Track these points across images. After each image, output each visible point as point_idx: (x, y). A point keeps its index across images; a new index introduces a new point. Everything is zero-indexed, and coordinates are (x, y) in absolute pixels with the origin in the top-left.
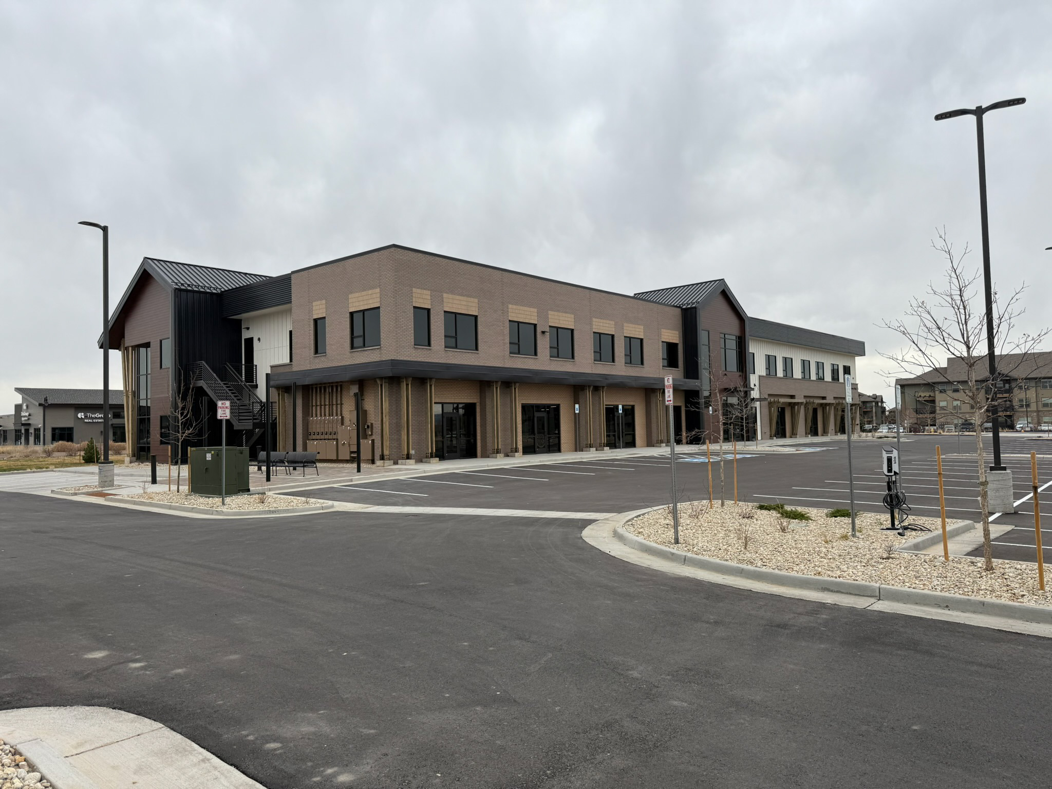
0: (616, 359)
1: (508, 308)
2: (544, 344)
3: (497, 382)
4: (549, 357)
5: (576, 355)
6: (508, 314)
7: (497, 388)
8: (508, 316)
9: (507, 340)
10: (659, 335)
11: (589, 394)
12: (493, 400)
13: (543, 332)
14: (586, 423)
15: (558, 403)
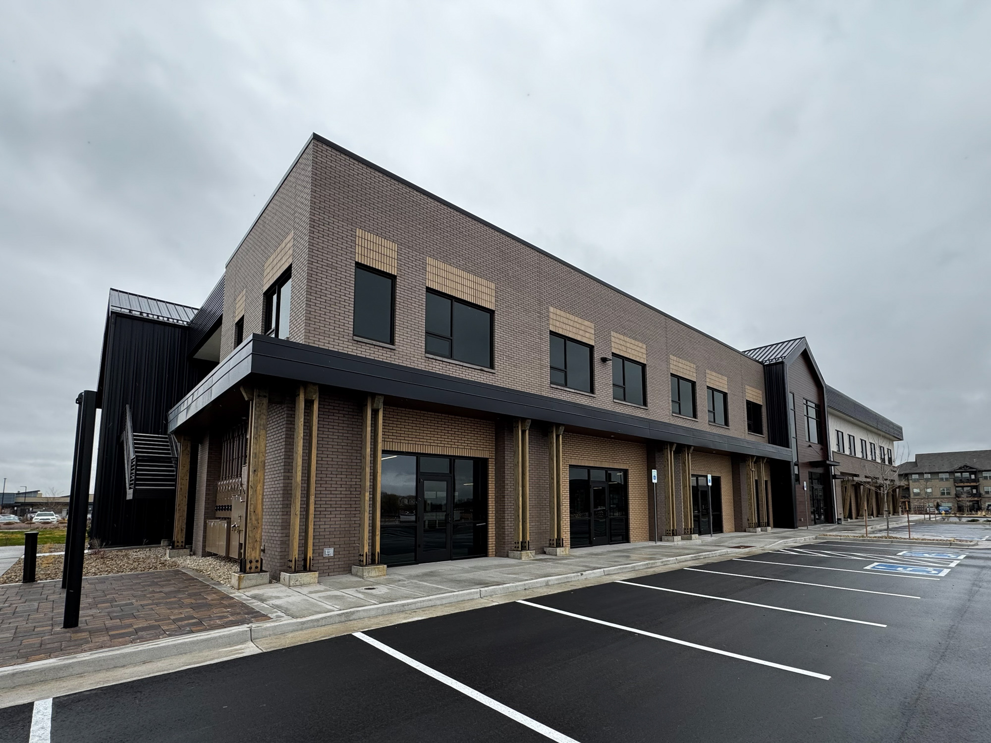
0: (699, 414)
1: (548, 312)
2: (604, 377)
3: (524, 420)
4: (611, 398)
5: (649, 400)
6: (548, 320)
7: (523, 432)
8: (548, 324)
9: (547, 361)
10: (744, 392)
11: (670, 456)
12: (515, 453)
13: (604, 360)
14: (667, 498)
15: (625, 468)
